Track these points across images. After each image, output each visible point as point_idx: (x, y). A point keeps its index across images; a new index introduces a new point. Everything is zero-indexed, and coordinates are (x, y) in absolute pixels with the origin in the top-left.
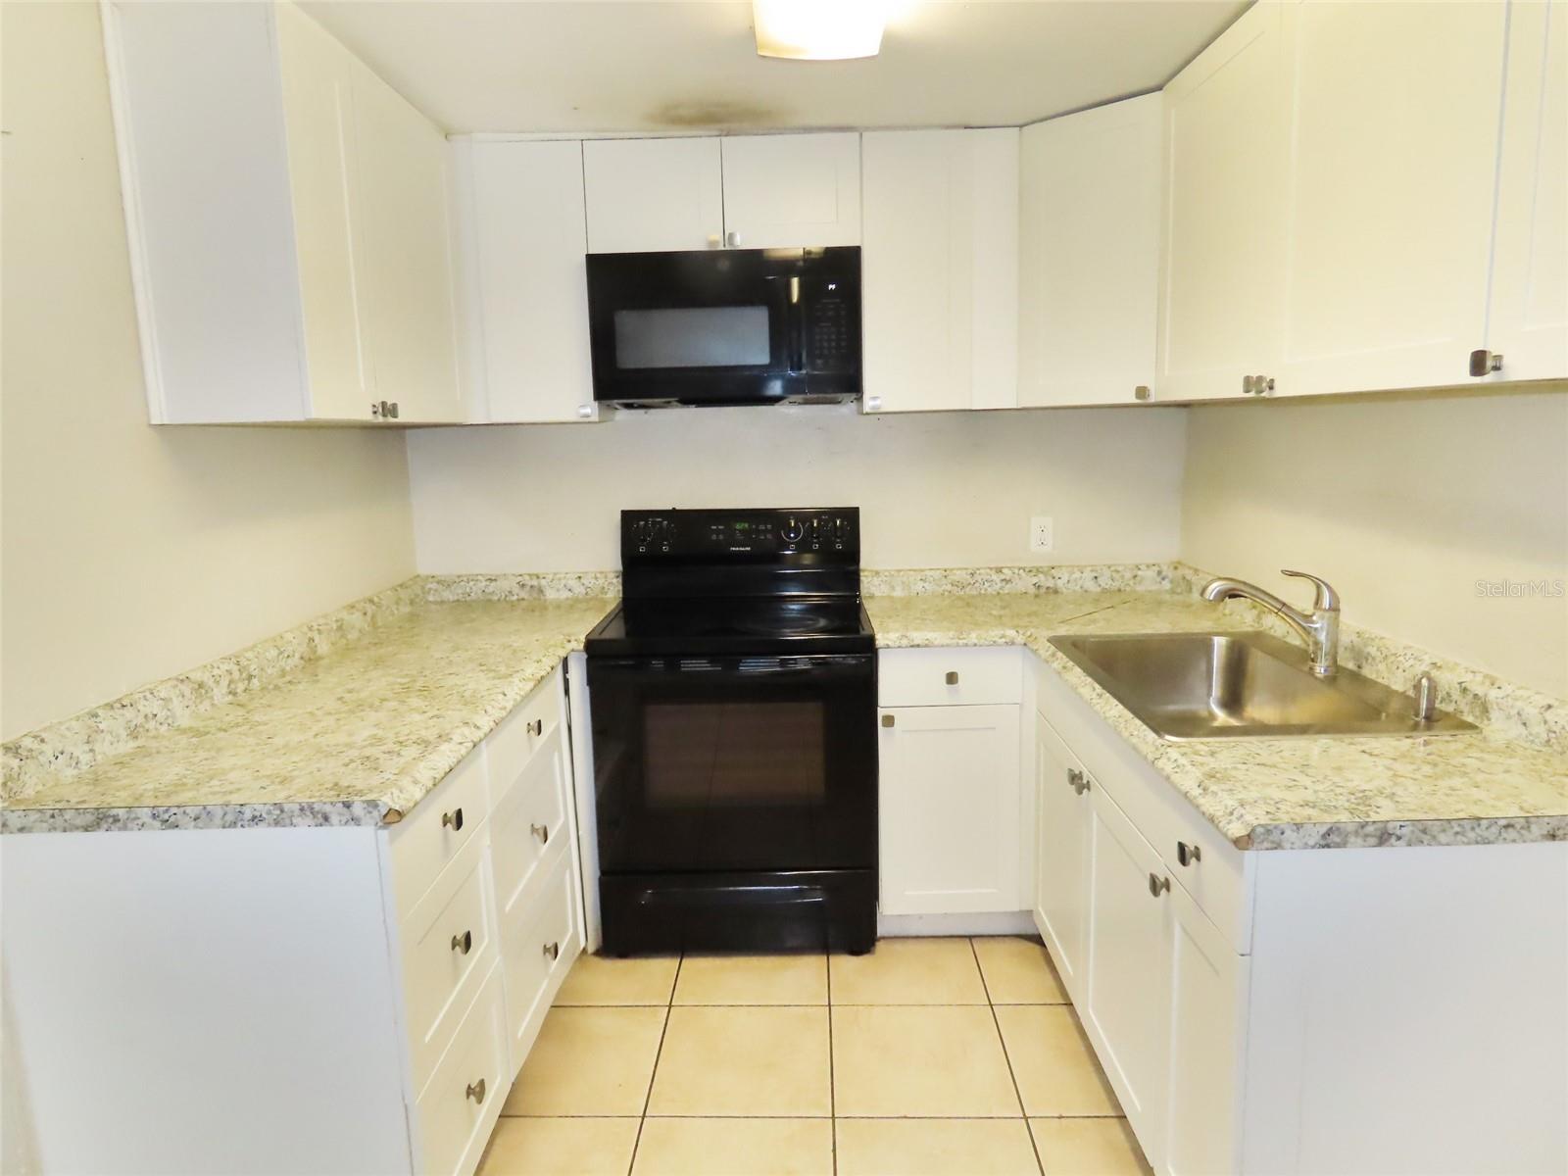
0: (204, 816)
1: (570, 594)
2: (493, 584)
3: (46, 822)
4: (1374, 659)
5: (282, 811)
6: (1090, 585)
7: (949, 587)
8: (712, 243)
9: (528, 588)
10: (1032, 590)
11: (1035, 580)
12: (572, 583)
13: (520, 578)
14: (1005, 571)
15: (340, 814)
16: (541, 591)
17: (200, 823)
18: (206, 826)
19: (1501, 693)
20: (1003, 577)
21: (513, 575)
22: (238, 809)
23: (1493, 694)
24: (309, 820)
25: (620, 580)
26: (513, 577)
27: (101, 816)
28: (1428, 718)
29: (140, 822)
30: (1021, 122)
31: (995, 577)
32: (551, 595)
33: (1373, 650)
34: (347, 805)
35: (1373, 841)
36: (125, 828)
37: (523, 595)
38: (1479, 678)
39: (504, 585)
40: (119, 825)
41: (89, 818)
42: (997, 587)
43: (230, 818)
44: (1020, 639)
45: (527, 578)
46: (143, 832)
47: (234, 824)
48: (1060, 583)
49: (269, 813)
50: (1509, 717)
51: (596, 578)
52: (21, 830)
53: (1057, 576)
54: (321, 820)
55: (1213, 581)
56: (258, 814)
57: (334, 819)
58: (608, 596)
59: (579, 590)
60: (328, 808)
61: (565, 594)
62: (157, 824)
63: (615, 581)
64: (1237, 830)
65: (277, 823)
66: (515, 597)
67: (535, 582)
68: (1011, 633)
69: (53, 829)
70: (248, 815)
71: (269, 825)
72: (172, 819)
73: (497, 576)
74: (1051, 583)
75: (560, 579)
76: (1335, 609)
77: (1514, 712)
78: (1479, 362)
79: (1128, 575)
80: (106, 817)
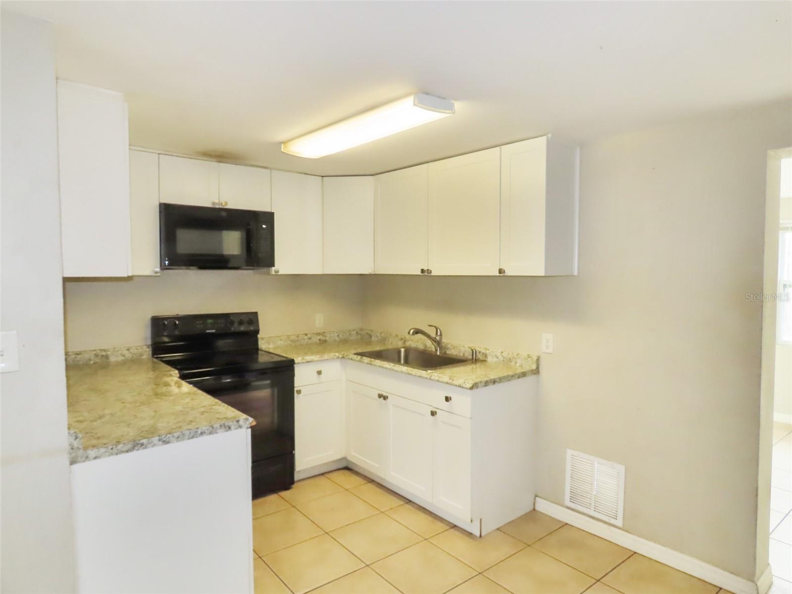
0: (181, 436)
1: (123, 358)
2: (79, 356)
3: (108, 452)
4: (450, 349)
5: (213, 428)
6: (337, 339)
7: (289, 343)
8: (214, 203)
9: (100, 356)
10: (318, 341)
11: (319, 338)
12: (126, 352)
13: (94, 352)
14: (309, 335)
15: (235, 425)
16: (107, 357)
17: (179, 439)
18: (182, 440)
19: (490, 351)
20: (308, 337)
21: (90, 351)
22: (196, 430)
23: (488, 352)
24: (223, 430)
25: (151, 349)
26: (91, 352)
27: (135, 444)
28: (476, 360)
29: (153, 444)
30: (323, 175)
31: (306, 337)
32: (113, 359)
33: (450, 346)
34: (238, 421)
35: (493, 383)
36: (146, 448)
37: (98, 360)
38: (482, 349)
39: (86, 356)
40: (143, 447)
41: (130, 446)
42: (306, 341)
43: (192, 435)
44: (340, 356)
45: (99, 351)
46: (154, 448)
47: (193, 437)
48: (327, 338)
49: (208, 430)
50: (493, 356)
51: (137, 349)
52: (96, 458)
53: (326, 335)
54: (227, 428)
55: (411, 330)
56: (203, 431)
57: (232, 427)
58: (143, 357)
59: (128, 355)
60: (230, 424)
61: (120, 358)
62: (161, 443)
63: (148, 350)
64: (469, 386)
65: (211, 433)
66: (92, 362)
67: (104, 353)
68: (337, 354)
69: (112, 454)
70: (199, 432)
71: (207, 435)
72: (167, 440)
73: (81, 352)
74: (324, 339)
75: (117, 351)
76: (441, 335)
77: (494, 355)
78: (500, 271)
79: (348, 334)
80: (138, 444)
